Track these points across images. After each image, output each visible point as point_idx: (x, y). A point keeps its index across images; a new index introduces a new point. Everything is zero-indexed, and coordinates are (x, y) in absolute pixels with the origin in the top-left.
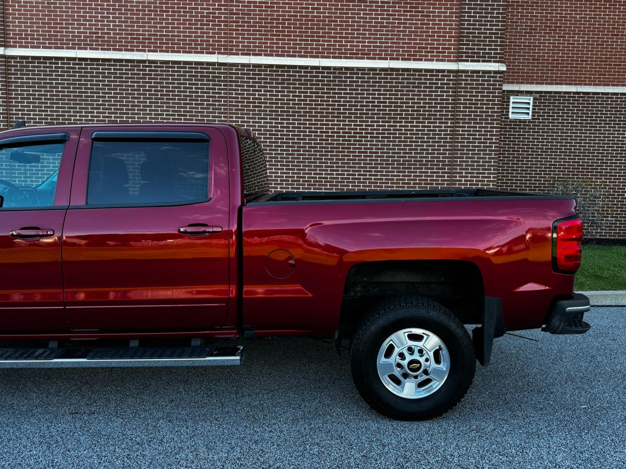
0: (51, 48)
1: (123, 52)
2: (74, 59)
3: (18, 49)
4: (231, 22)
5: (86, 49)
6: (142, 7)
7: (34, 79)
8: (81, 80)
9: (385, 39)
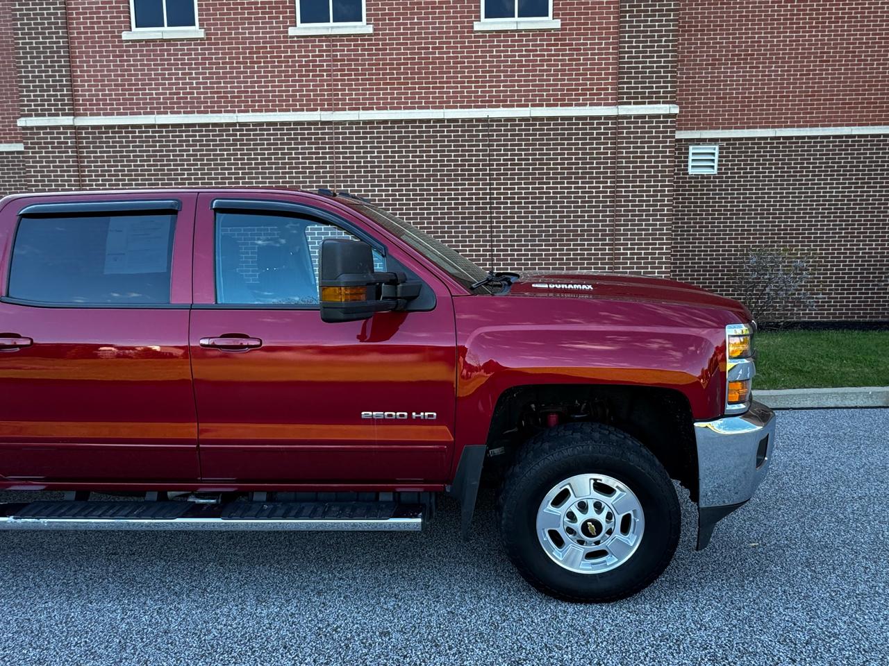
0: (126, 114)
1: (210, 115)
2: (153, 126)
3: (89, 117)
4: (335, 71)
5: (166, 113)
6: (229, 58)
7: (109, 152)
8: (162, 151)
9: (525, 81)
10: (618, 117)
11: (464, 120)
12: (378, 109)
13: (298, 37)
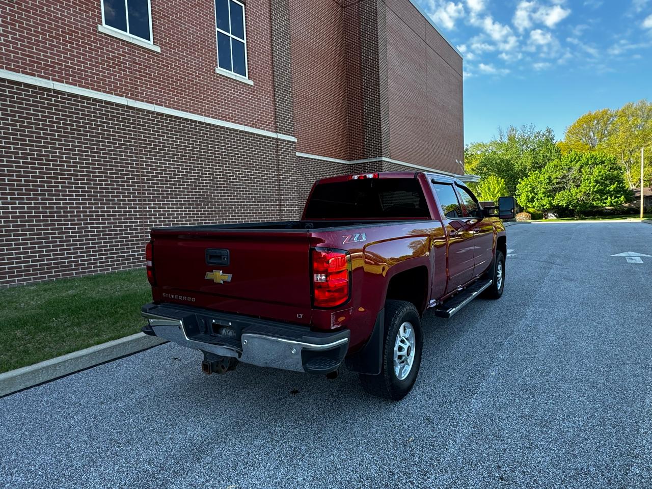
4: (134, 70)
9: (240, 110)
10: (277, 139)
11: (214, 126)
12: (166, 106)
13: (105, 34)
